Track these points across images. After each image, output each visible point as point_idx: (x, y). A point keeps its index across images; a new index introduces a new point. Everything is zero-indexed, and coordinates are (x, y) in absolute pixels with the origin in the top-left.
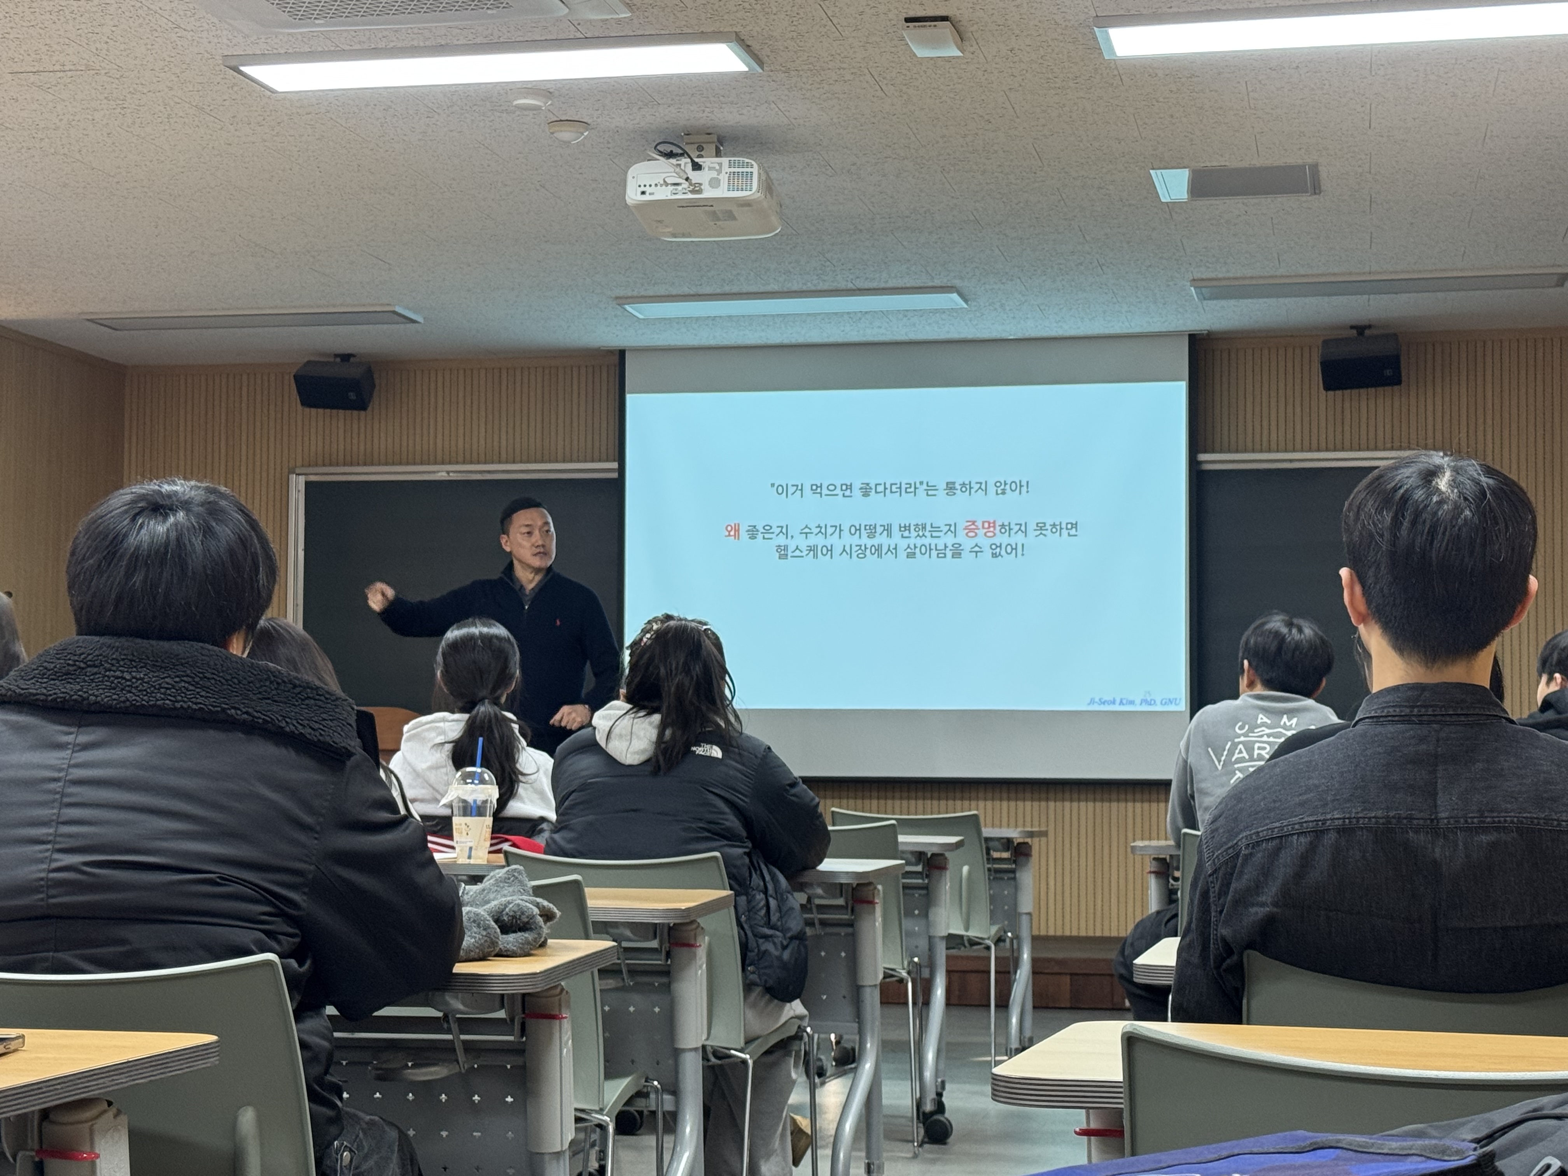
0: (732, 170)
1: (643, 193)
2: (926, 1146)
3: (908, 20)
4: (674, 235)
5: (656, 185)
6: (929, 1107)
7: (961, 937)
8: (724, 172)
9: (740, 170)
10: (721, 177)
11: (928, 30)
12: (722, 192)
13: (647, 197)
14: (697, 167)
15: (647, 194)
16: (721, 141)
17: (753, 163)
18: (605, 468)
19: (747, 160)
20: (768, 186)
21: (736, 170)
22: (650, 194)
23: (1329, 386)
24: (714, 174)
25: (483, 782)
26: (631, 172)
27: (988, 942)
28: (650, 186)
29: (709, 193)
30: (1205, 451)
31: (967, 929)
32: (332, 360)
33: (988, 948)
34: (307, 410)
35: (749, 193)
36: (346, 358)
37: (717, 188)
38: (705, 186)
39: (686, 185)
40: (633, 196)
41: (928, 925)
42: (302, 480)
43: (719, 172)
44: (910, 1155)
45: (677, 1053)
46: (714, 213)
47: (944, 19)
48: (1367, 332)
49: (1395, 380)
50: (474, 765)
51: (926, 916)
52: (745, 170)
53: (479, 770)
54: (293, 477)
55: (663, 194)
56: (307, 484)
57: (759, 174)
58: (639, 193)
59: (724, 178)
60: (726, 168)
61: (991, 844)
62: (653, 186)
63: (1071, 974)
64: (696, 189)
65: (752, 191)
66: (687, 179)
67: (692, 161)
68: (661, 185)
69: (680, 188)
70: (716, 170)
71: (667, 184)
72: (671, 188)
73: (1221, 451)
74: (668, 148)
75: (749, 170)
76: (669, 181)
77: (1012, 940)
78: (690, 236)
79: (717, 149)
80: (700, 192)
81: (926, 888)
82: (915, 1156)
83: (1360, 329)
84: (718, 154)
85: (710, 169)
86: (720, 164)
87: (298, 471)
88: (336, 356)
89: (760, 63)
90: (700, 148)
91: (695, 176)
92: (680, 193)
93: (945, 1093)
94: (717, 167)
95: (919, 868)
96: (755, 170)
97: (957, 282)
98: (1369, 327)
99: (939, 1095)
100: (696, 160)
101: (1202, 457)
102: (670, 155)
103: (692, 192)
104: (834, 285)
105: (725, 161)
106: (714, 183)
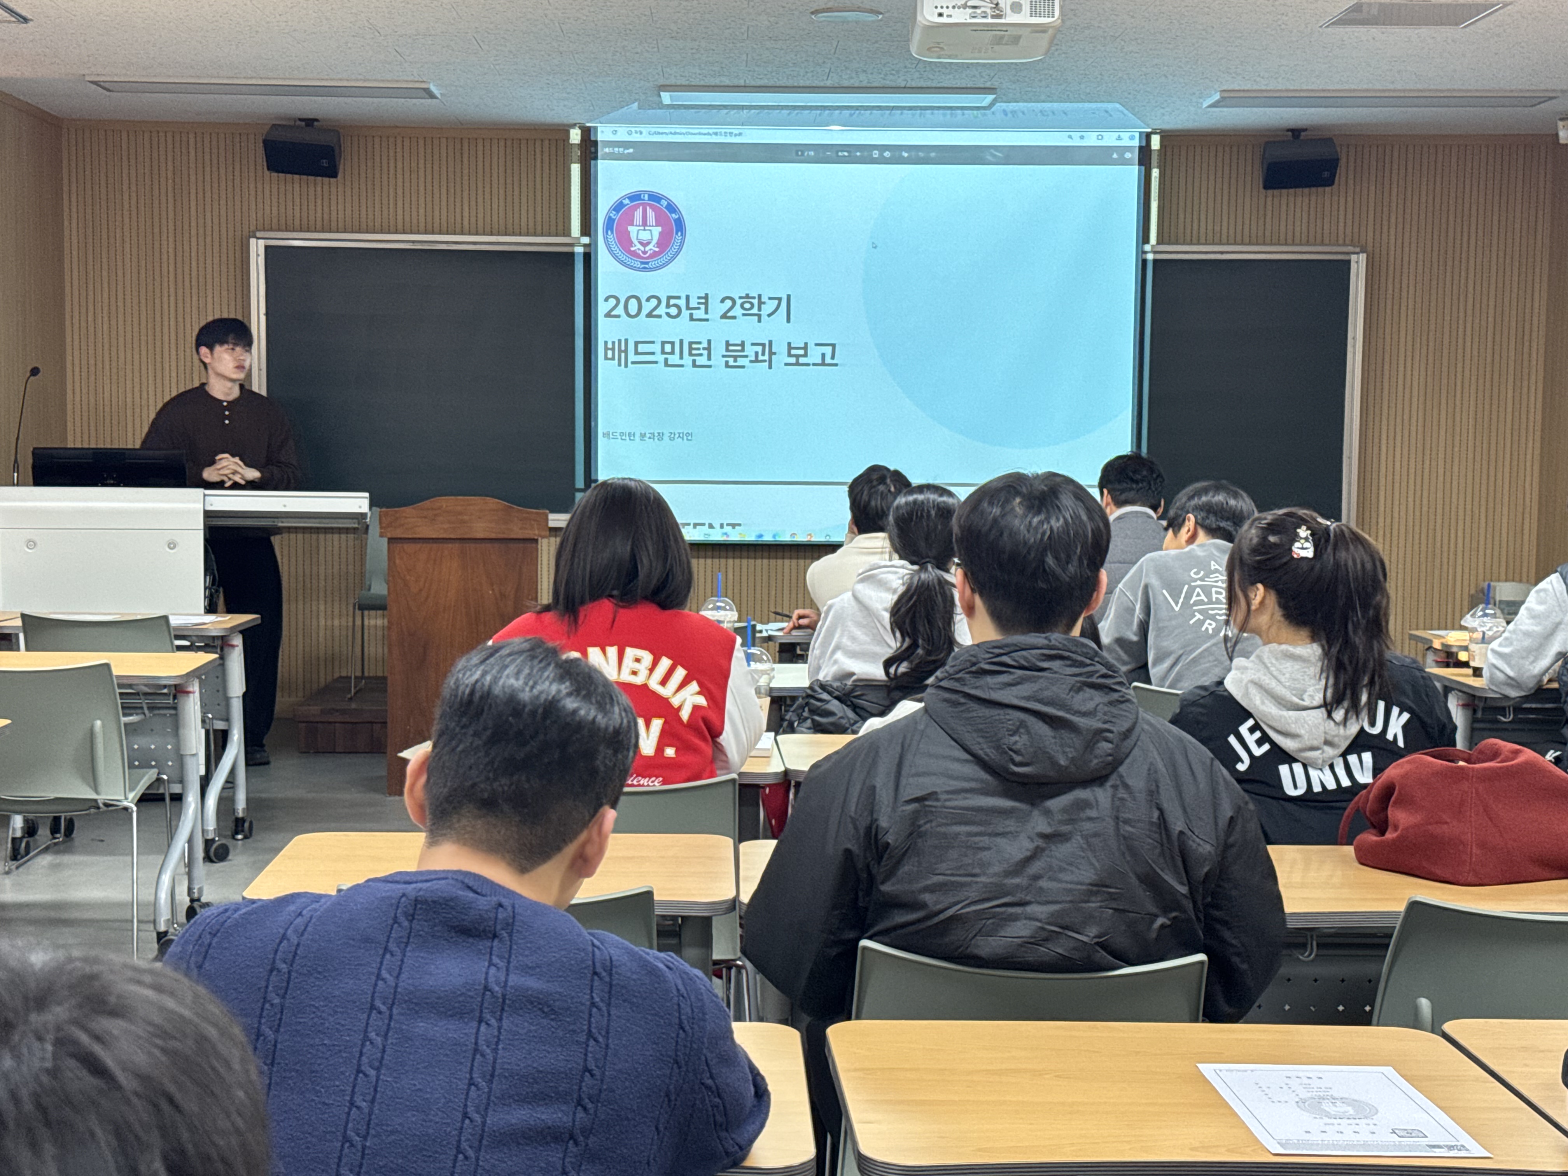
1: (940, 15)
5: (954, 7)
10: (1022, 2)
12: (1023, 18)
13: (943, 20)
15: (945, 15)
22: (949, 16)
23: (1269, 185)
28: (947, 7)
29: (1012, 18)
35: (1050, 20)
36: (310, 122)
37: (1018, 12)
39: (987, 8)
40: (929, 17)
42: (263, 244)
48: (1302, 136)
49: (1329, 181)
54: (253, 241)
55: (962, 17)
56: (267, 248)
58: (937, 15)
59: (1026, 3)
62: (950, 7)
65: (1053, 19)
68: (959, 8)
69: (979, 11)
71: (965, 6)
72: (970, 11)
76: (969, 4)
80: (999, 16)
83: (1297, 132)
87: (258, 234)
92: (978, 16)
98: (1304, 131)
103: (995, 16)
106: (1017, 8)
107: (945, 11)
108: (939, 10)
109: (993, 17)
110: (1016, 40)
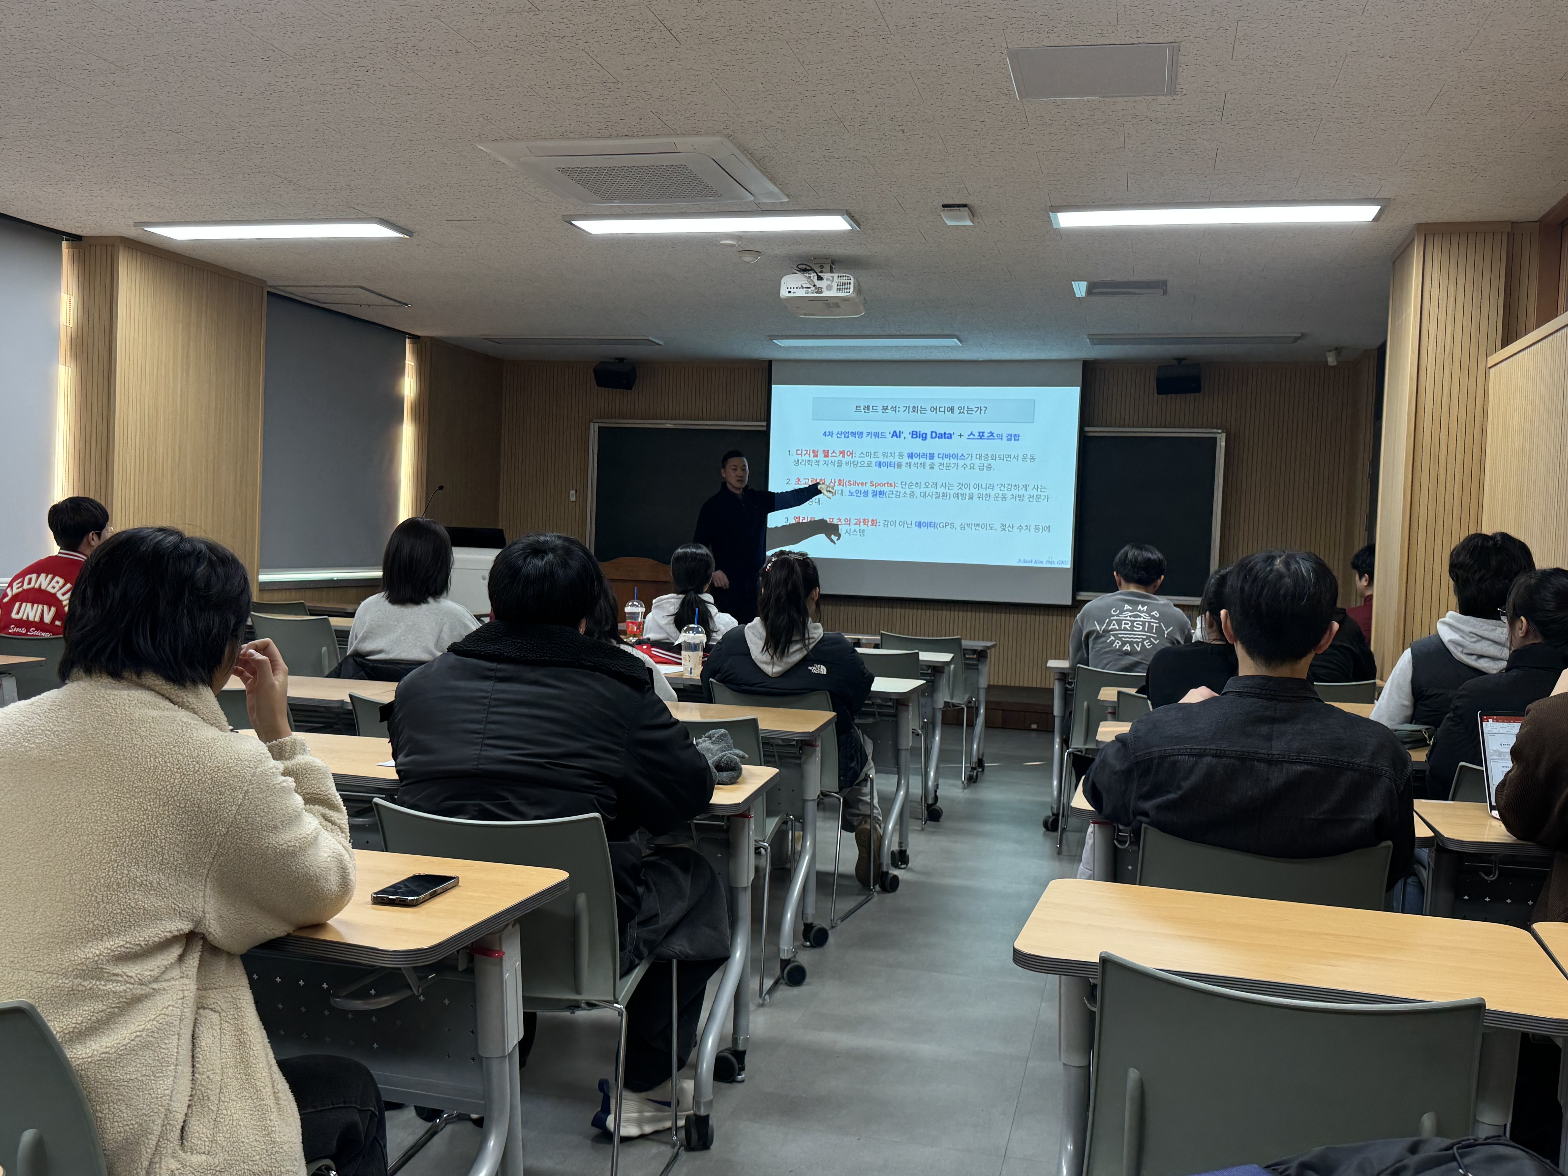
0: (839, 280)
1: (790, 292)
2: (928, 822)
3: (944, 206)
4: (805, 315)
5: (797, 288)
6: (930, 801)
7: (949, 703)
8: (834, 281)
9: (844, 281)
10: (833, 284)
11: (956, 212)
12: (833, 293)
13: (791, 295)
14: (820, 278)
16: (833, 263)
17: (851, 276)
18: (759, 425)
19: (847, 275)
20: (859, 289)
21: (842, 281)
22: (793, 293)
23: (1160, 392)
24: (829, 283)
25: (698, 632)
26: (783, 281)
27: (963, 706)
28: (794, 288)
29: (826, 293)
30: (1089, 426)
31: (952, 699)
32: (613, 361)
33: (963, 709)
34: (600, 388)
35: (848, 294)
36: (621, 360)
37: (830, 290)
38: (824, 289)
39: (813, 288)
40: (784, 293)
41: (933, 702)
42: (597, 426)
43: (832, 281)
44: (919, 828)
45: (804, 801)
46: (828, 304)
47: (965, 206)
48: (1183, 362)
49: (1198, 389)
50: (694, 623)
51: (932, 697)
52: (847, 281)
53: (696, 626)
54: (592, 424)
55: (801, 293)
56: (599, 427)
57: (854, 283)
58: (787, 292)
59: (835, 285)
60: (836, 279)
61: (965, 652)
63: (1003, 710)
64: (819, 290)
65: (850, 293)
66: (814, 286)
67: (817, 275)
68: (800, 288)
69: (810, 290)
71: (802, 287)
72: (805, 290)
73: (1097, 426)
74: (804, 267)
75: (849, 281)
76: (804, 286)
77: (975, 702)
78: (814, 315)
79: (831, 268)
80: (821, 292)
81: (933, 682)
82: (923, 830)
83: (1180, 360)
84: (832, 272)
85: (827, 279)
86: (833, 277)
87: (594, 421)
88: (616, 359)
89: (859, 225)
90: (822, 267)
91: (819, 284)
92: (810, 293)
93: (938, 791)
94: (831, 279)
95: (929, 671)
96: (852, 281)
97: (957, 333)
98: (1185, 359)
99: (936, 792)
100: (820, 274)
101: (1087, 429)
102: (804, 271)
103: (817, 292)
104: (889, 333)
105: (835, 275)
106: (829, 288)
107: (792, 290)
108: (789, 290)
109: (816, 292)
110: (837, 305)
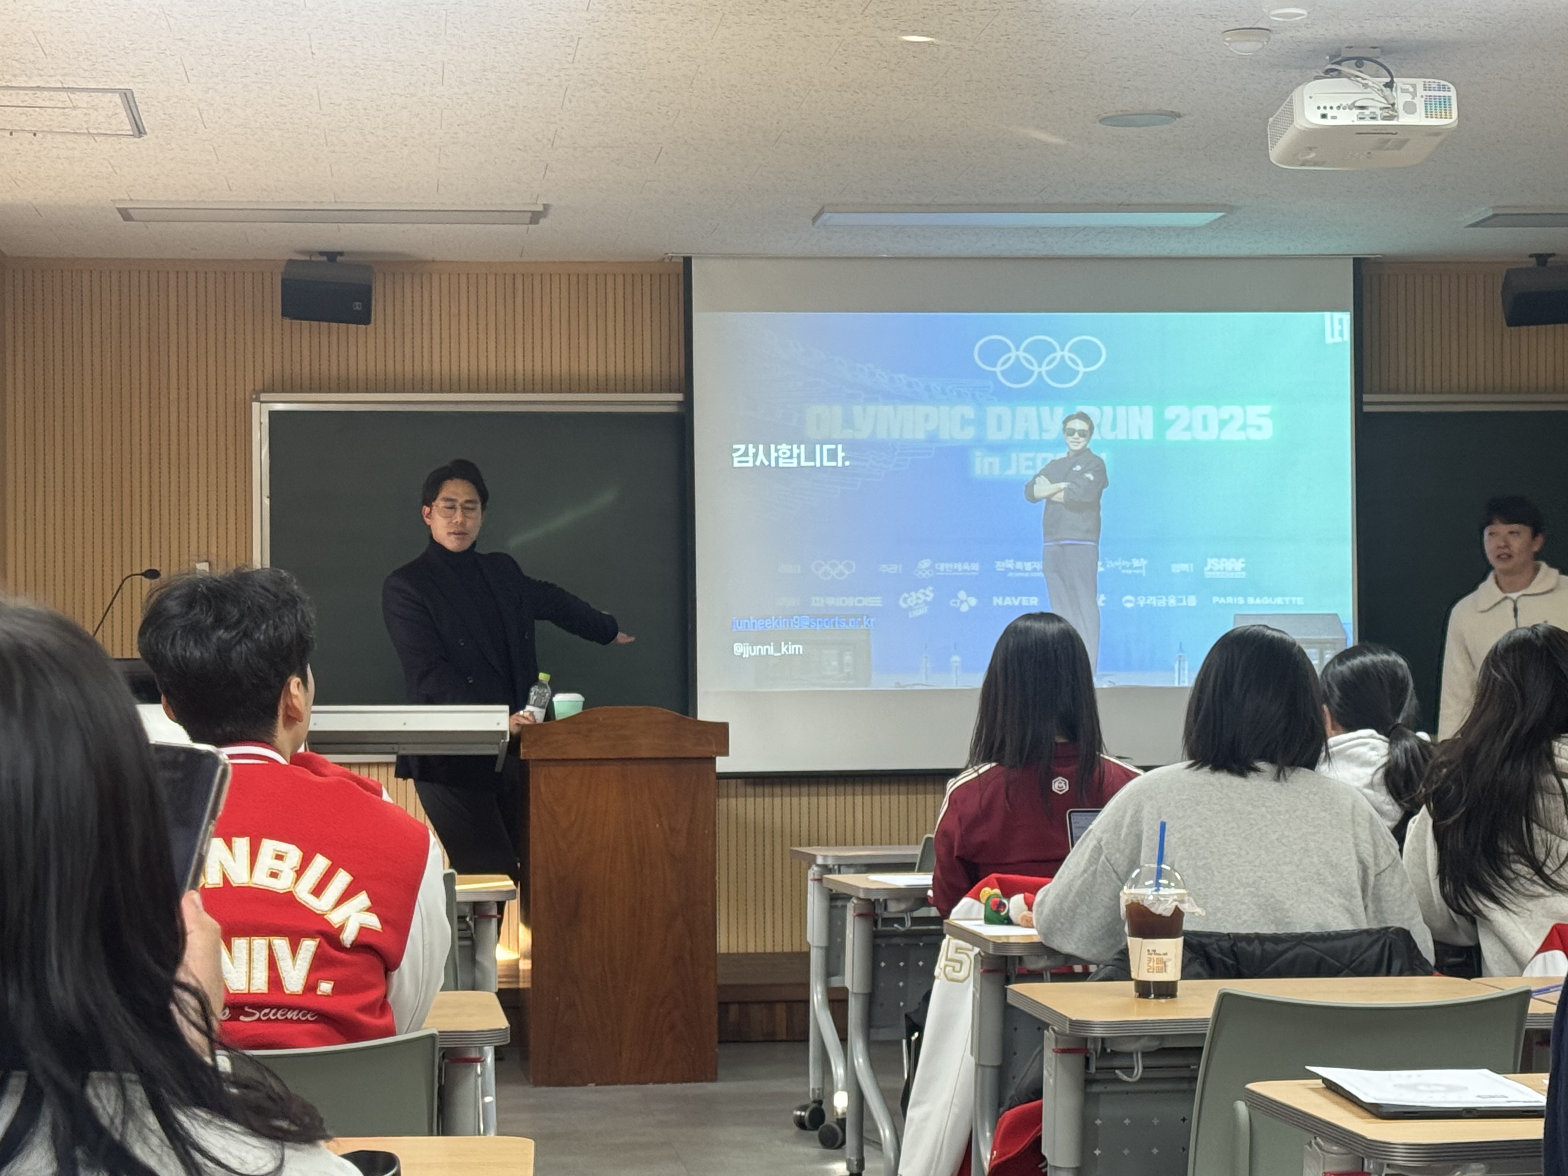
0: (1428, 92)
1: (1324, 116)
5: (1339, 108)
8: (1419, 95)
9: (1437, 93)
10: (1416, 101)
12: (1418, 119)
13: (1328, 122)
14: (1391, 87)
15: (1329, 116)
17: (1451, 86)
19: (1443, 83)
21: (1432, 93)
22: (1334, 118)
23: (1510, 321)
24: (1408, 98)
26: (1308, 91)
28: (1331, 108)
29: (1405, 120)
34: (287, 321)
35: (1447, 121)
36: (332, 256)
37: (1413, 113)
38: (1399, 111)
40: (1312, 119)
42: (268, 409)
43: (1414, 95)
46: (1386, 141)
52: (1442, 93)
54: (256, 405)
55: (1348, 118)
56: (275, 413)
57: (1457, 99)
58: (1319, 116)
59: (1420, 103)
60: (1421, 91)
62: (1335, 107)
64: (1389, 113)
65: (1450, 120)
68: (1344, 108)
69: (1367, 112)
70: (1410, 93)
71: (1353, 106)
72: (1357, 112)
75: (1446, 94)
76: (1357, 104)
78: (1326, 165)
80: (1391, 118)
83: (1542, 259)
85: (1404, 90)
86: (1414, 86)
87: (264, 396)
88: (322, 253)
92: (1367, 118)
94: (1411, 90)
96: (1453, 94)
101: (1367, 398)
102: (1337, 73)
105: (1419, 82)
106: (1410, 108)
107: (1329, 112)
108: (1322, 111)
